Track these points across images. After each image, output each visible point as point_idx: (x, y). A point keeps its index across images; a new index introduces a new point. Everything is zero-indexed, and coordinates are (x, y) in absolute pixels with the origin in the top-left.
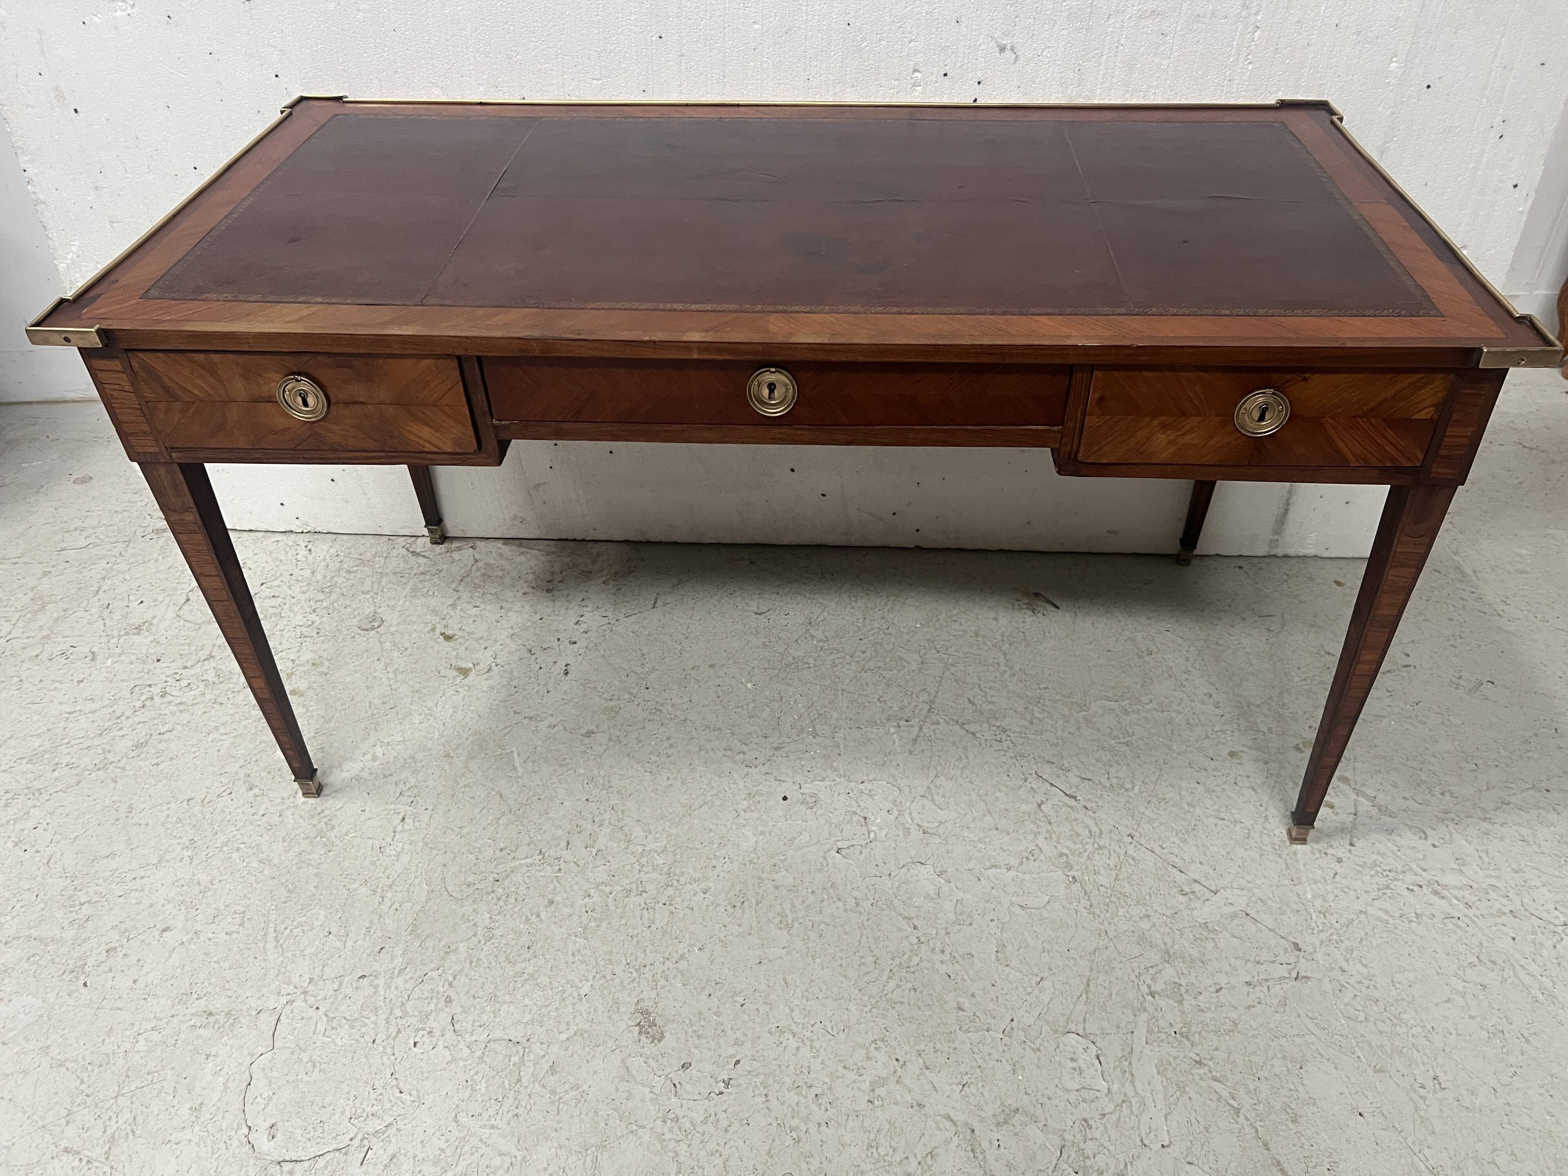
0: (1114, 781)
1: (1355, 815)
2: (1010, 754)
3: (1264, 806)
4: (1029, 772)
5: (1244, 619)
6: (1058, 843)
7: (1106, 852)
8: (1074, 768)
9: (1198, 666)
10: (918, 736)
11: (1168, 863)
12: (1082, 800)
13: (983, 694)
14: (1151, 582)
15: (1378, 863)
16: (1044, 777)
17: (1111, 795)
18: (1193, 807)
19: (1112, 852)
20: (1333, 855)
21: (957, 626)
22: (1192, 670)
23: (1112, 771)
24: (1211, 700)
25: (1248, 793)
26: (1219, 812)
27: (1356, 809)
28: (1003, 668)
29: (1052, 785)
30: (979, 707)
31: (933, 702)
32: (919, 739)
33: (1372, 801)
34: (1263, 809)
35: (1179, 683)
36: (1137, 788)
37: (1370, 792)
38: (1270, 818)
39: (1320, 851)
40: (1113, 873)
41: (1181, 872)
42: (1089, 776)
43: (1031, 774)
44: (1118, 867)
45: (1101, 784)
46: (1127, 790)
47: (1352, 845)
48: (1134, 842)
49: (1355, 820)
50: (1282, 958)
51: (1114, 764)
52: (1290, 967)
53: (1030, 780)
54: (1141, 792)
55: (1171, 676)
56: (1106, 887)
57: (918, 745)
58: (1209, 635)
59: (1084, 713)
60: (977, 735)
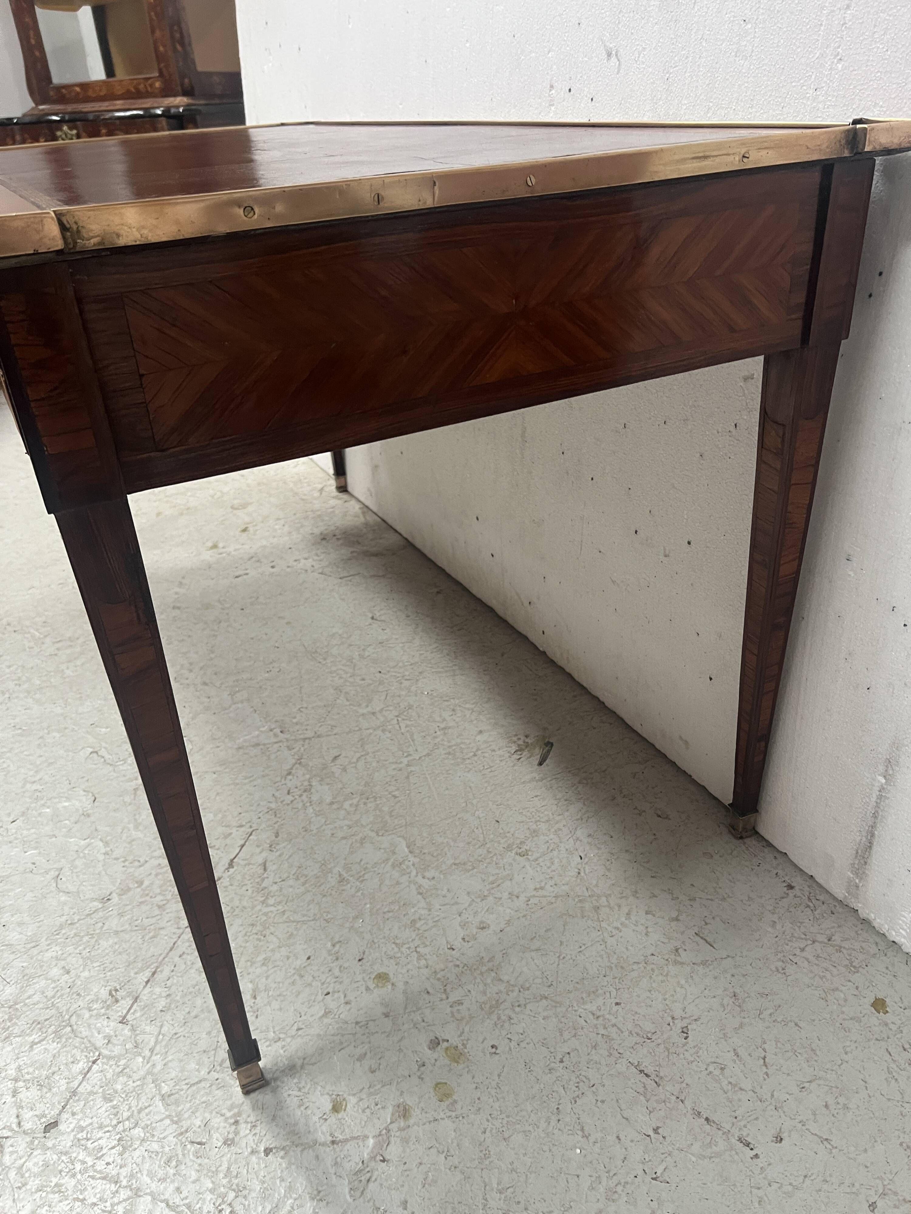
0: (275, 887)
1: (333, 1142)
2: (273, 806)
3: (300, 1032)
4: (253, 825)
5: (677, 919)
6: (157, 875)
7: (157, 912)
8: (278, 853)
9: (532, 901)
10: (264, 745)
11: (157, 967)
12: (229, 873)
13: (354, 760)
14: (667, 818)
15: (245, 1192)
16: (251, 837)
17: (250, 891)
18: (263, 964)
19: (159, 917)
20: (236, 1133)
21: (446, 715)
22: (522, 898)
23: (291, 882)
24: (475, 931)
25: (318, 1010)
26: (267, 990)
27: (346, 1141)
28: (405, 761)
29: (242, 846)
30: (332, 764)
31: (319, 736)
32: (262, 747)
33: (373, 1158)
34: (293, 1032)
35: (486, 893)
36: (272, 908)
37: (394, 1151)
38: (279, 1044)
39: (239, 1114)
40: (127, 926)
41: (147, 982)
42: (271, 867)
43: (251, 827)
44: (136, 928)
45: (263, 880)
46: (263, 902)
47: (267, 1151)
48: (181, 931)
49: (323, 1144)
50: (27, 1114)
51: (302, 880)
52: (14, 1126)
53: (243, 829)
54: (266, 914)
55: (492, 883)
56: (102, 927)
57: (252, 748)
58: (608, 896)
59: (373, 834)
60: (290, 777)
